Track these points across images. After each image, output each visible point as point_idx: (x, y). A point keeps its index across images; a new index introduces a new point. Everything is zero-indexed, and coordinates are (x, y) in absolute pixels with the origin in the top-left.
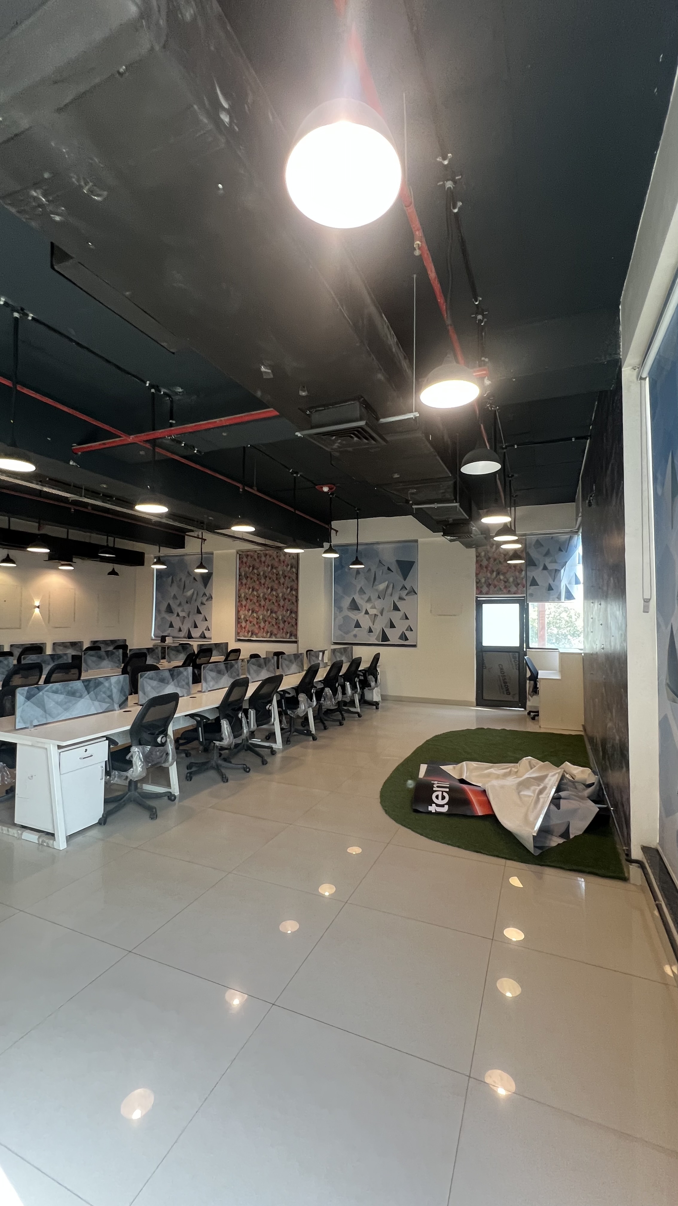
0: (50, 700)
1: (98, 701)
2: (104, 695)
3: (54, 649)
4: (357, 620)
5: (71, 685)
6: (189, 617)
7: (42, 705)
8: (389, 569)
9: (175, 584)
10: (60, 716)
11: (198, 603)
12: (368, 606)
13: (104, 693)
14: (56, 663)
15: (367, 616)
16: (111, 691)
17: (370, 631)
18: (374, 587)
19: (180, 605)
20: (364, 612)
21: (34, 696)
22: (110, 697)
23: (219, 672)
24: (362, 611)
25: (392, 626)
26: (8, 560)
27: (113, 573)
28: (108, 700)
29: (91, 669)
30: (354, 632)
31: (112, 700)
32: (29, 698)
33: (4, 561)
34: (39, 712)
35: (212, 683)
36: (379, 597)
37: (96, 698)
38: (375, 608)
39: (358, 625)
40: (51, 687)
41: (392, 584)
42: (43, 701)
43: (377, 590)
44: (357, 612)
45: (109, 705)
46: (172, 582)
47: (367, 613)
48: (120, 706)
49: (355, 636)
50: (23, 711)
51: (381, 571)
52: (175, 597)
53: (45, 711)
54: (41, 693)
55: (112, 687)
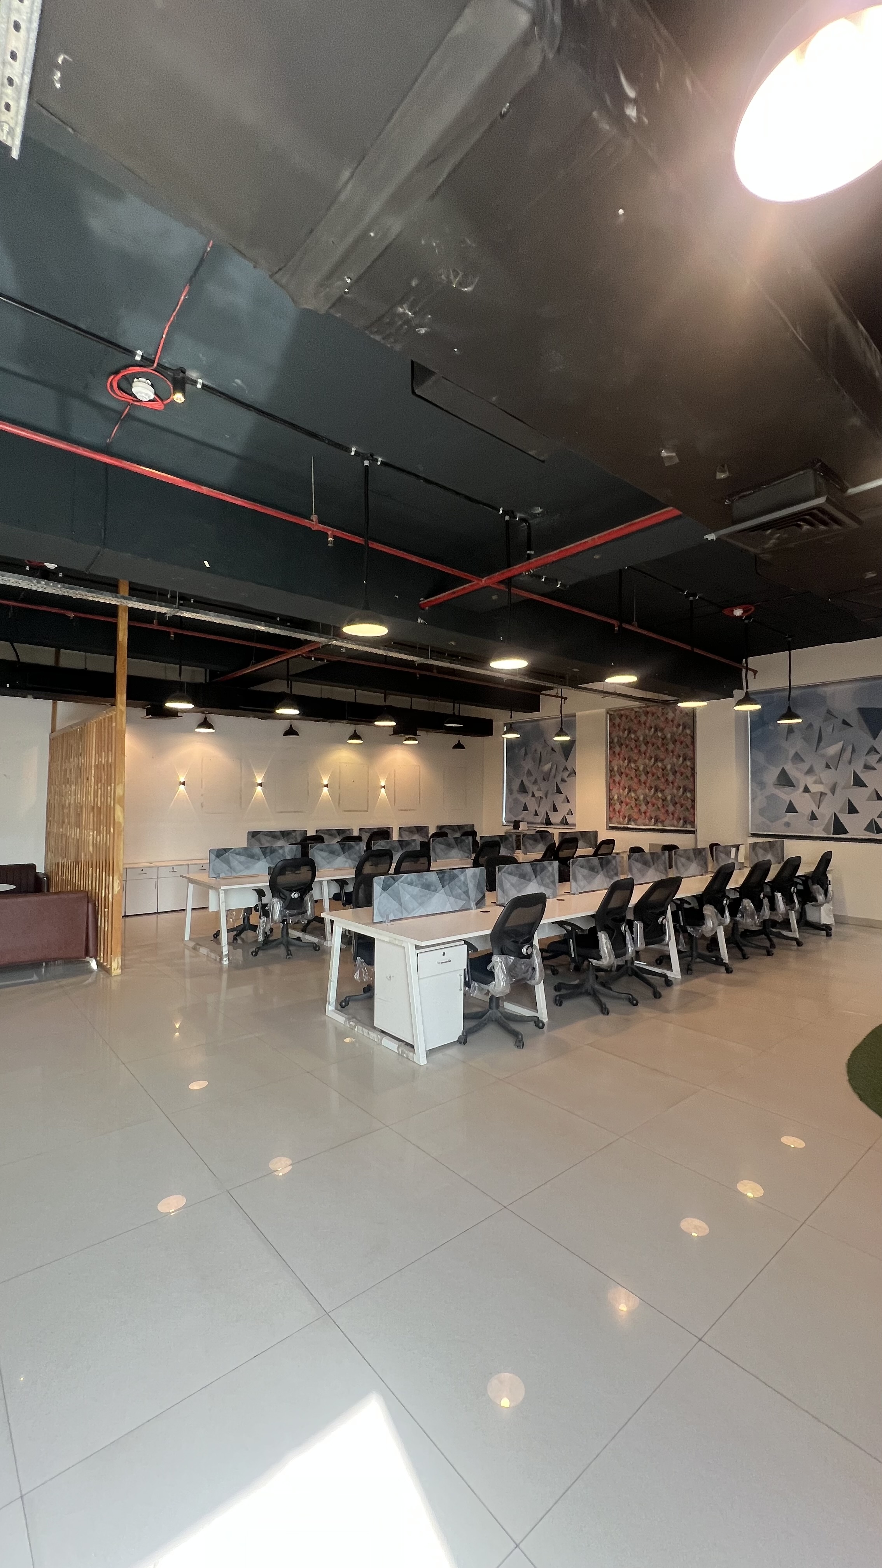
0: (405, 893)
1: (453, 897)
2: (460, 891)
3: (400, 835)
4: (790, 801)
5: (426, 877)
6: (546, 797)
7: (397, 898)
8: (845, 722)
9: (529, 756)
10: (415, 911)
11: (558, 780)
12: (809, 781)
13: (460, 887)
14: (405, 850)
15: (807, 794)
16: (467, 886)
17: (813, 817)
18: (819, 752)
19: (535, 782)
20: (802, 789)
21: (389, 886)
22: (466, 892)
23: (592, 869)
24: (798, 788)
25: (852, 810)
26: (355, 736)
27: (459, 746)
28: (463, 896)
29: (440, 859)
30: (786, 820)
31: (469, 897)
32: (385, 888)
33: (351, 738)
34: (394, 904)
35: (582, 883)
36: (828, 766)
37: (451, 894)
38: (821, 783)
39: (791, 809)
40: (406, 878)
41: (851, 746)
42: (399, 893)
43: (823, 756)
44: (789, 789)
45: (464, 902)
46: (526, 754)
47: (806, 790)
48: (477, 904)
49: (787, 824)
50: (379, 903)
51: (832, 726)
52: (529, 773)
53: (401, 905)
54: (396, 884)
55: (468, 881)
